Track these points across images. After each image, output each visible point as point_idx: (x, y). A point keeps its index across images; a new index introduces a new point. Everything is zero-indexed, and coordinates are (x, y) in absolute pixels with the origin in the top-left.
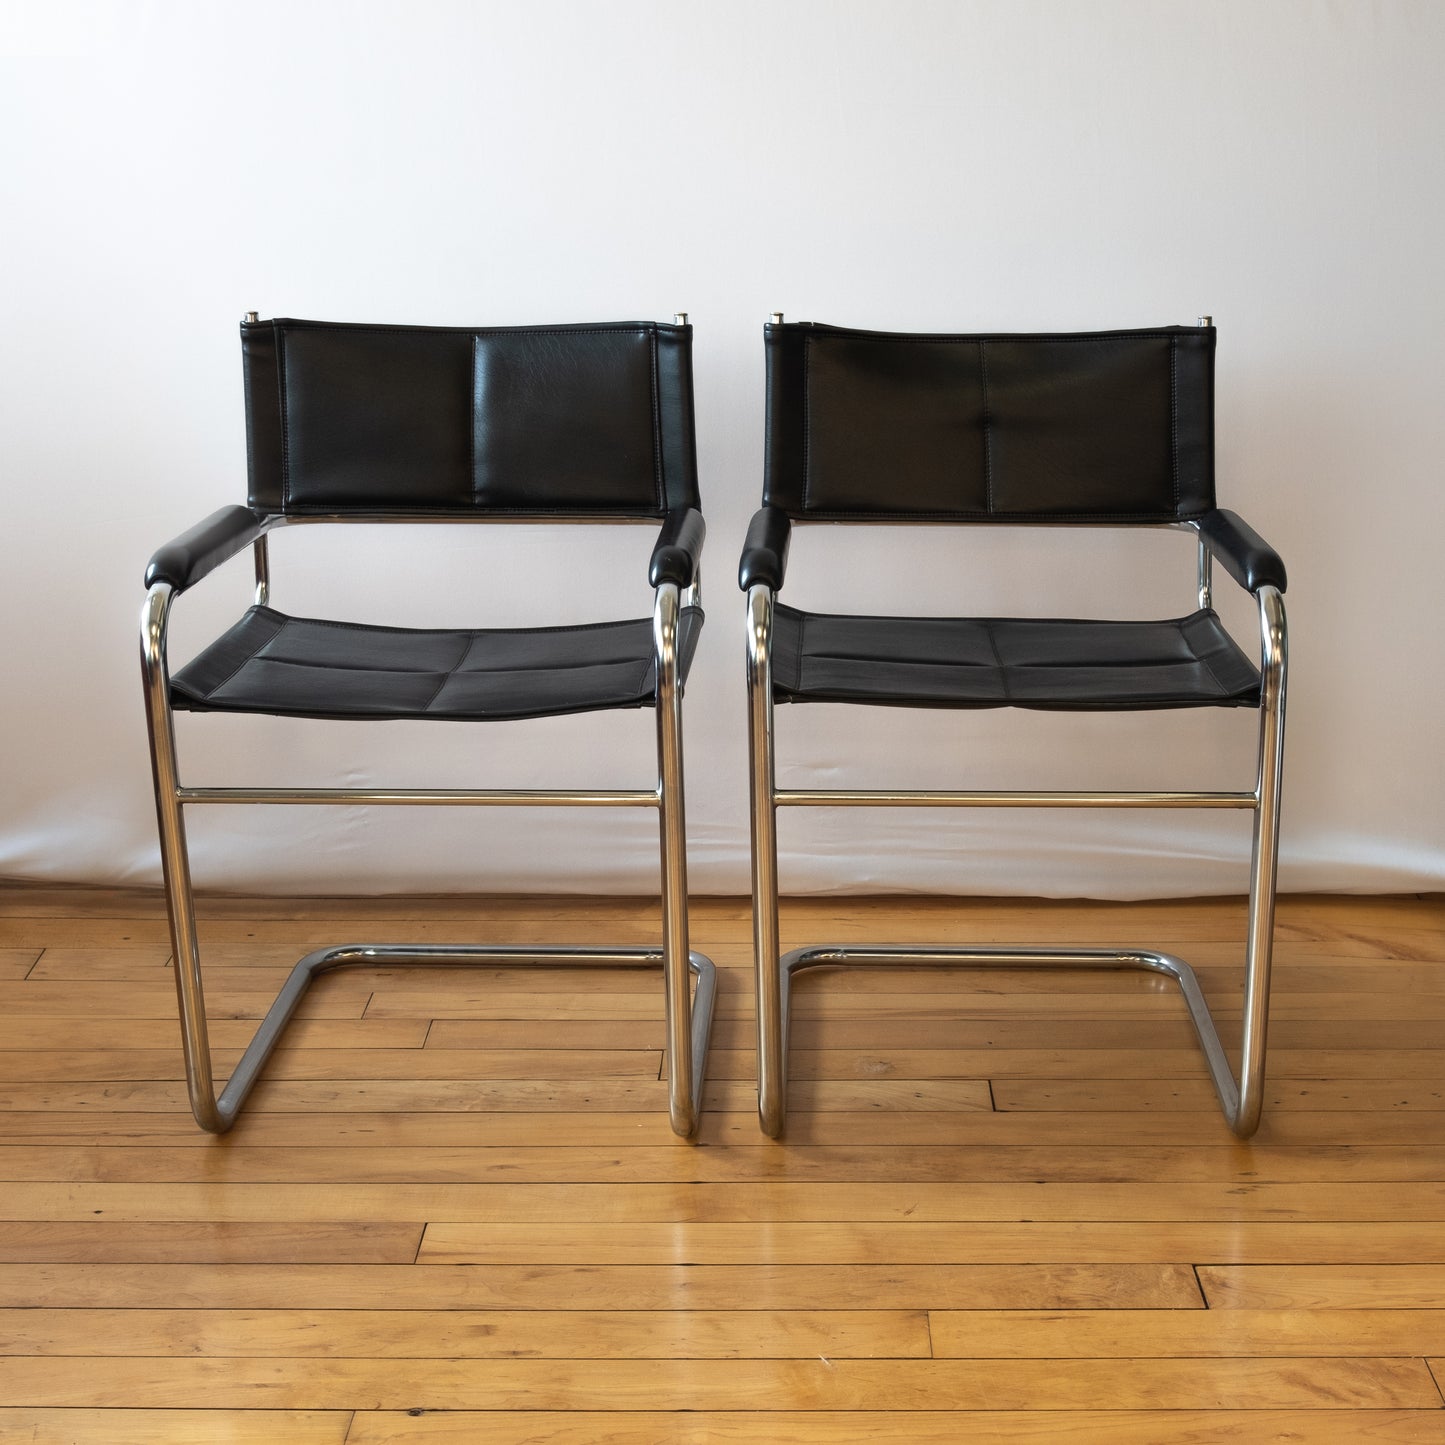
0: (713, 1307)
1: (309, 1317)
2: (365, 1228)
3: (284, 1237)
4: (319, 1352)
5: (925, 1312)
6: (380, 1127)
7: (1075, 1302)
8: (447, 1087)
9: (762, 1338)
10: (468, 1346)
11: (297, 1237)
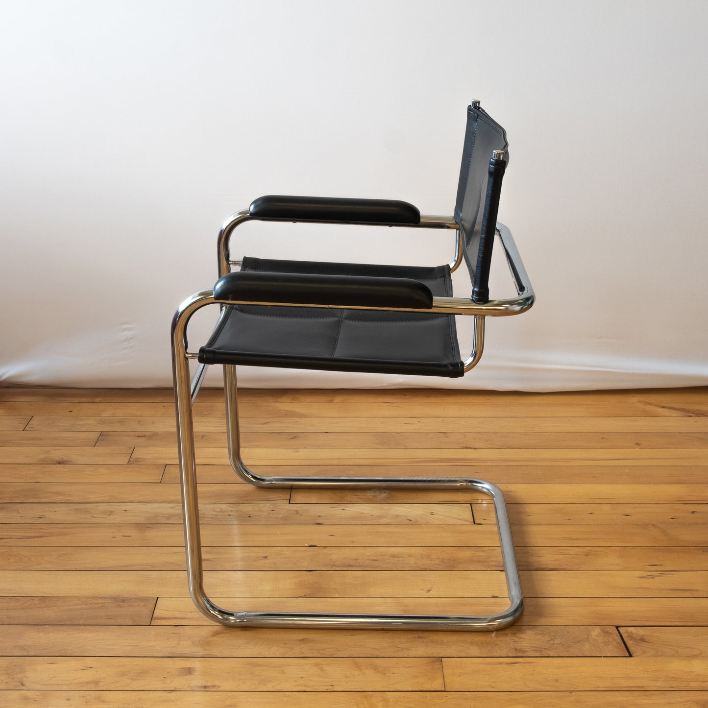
0: (319, 655)
1: (89, 662)
2: (123, 601)
3: (77, 607)
4: (93, 687)
5: (440, 659)
6: (134, 533)
7: (525, 652)
8: (172, 508)
9: (347, 677)
10: (179, 682)
11: (84, 606)
